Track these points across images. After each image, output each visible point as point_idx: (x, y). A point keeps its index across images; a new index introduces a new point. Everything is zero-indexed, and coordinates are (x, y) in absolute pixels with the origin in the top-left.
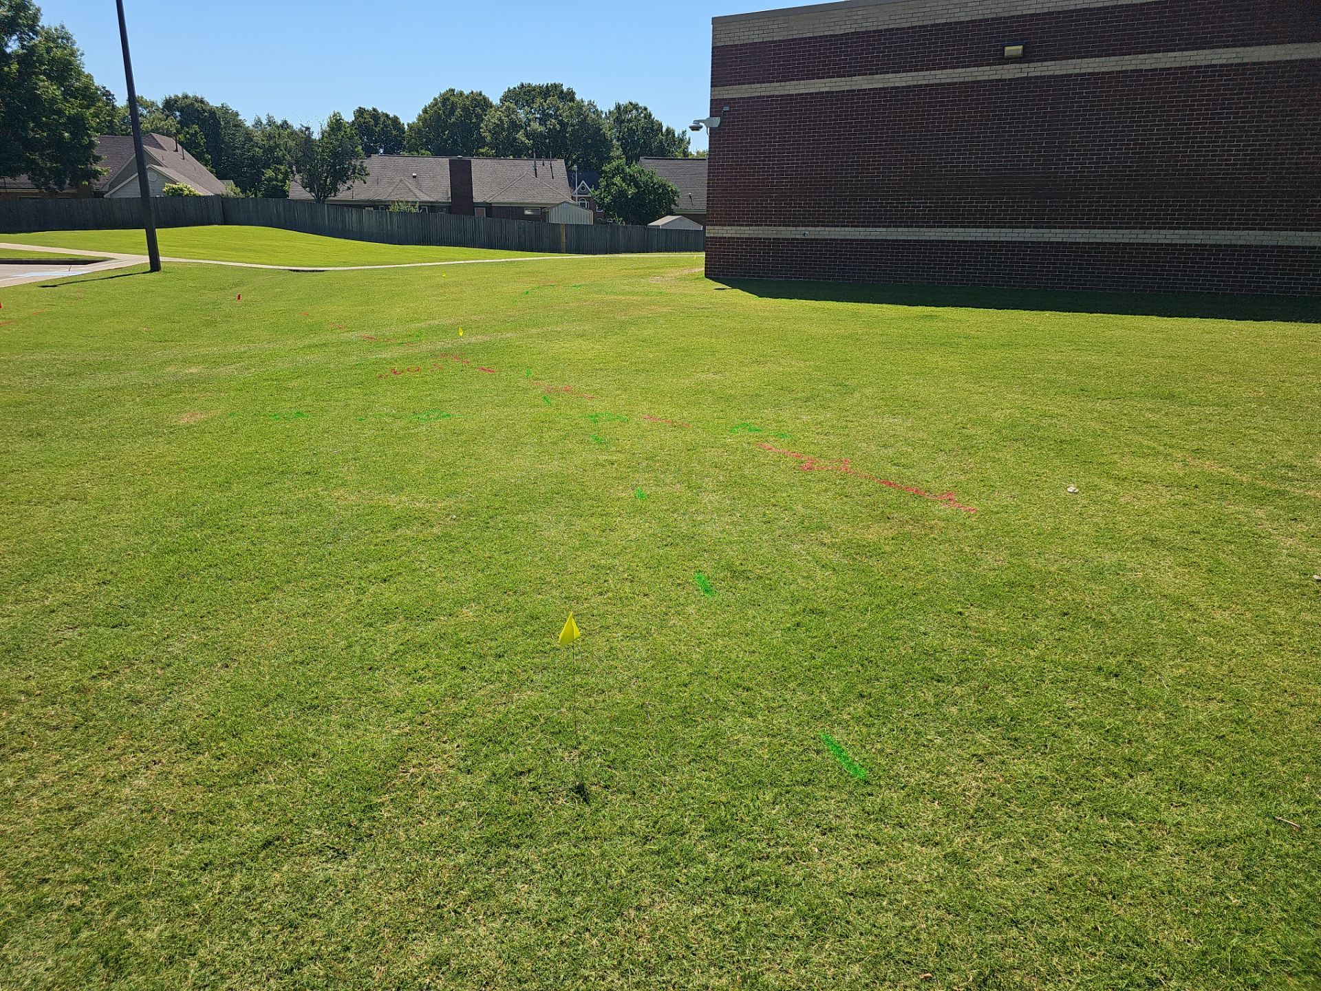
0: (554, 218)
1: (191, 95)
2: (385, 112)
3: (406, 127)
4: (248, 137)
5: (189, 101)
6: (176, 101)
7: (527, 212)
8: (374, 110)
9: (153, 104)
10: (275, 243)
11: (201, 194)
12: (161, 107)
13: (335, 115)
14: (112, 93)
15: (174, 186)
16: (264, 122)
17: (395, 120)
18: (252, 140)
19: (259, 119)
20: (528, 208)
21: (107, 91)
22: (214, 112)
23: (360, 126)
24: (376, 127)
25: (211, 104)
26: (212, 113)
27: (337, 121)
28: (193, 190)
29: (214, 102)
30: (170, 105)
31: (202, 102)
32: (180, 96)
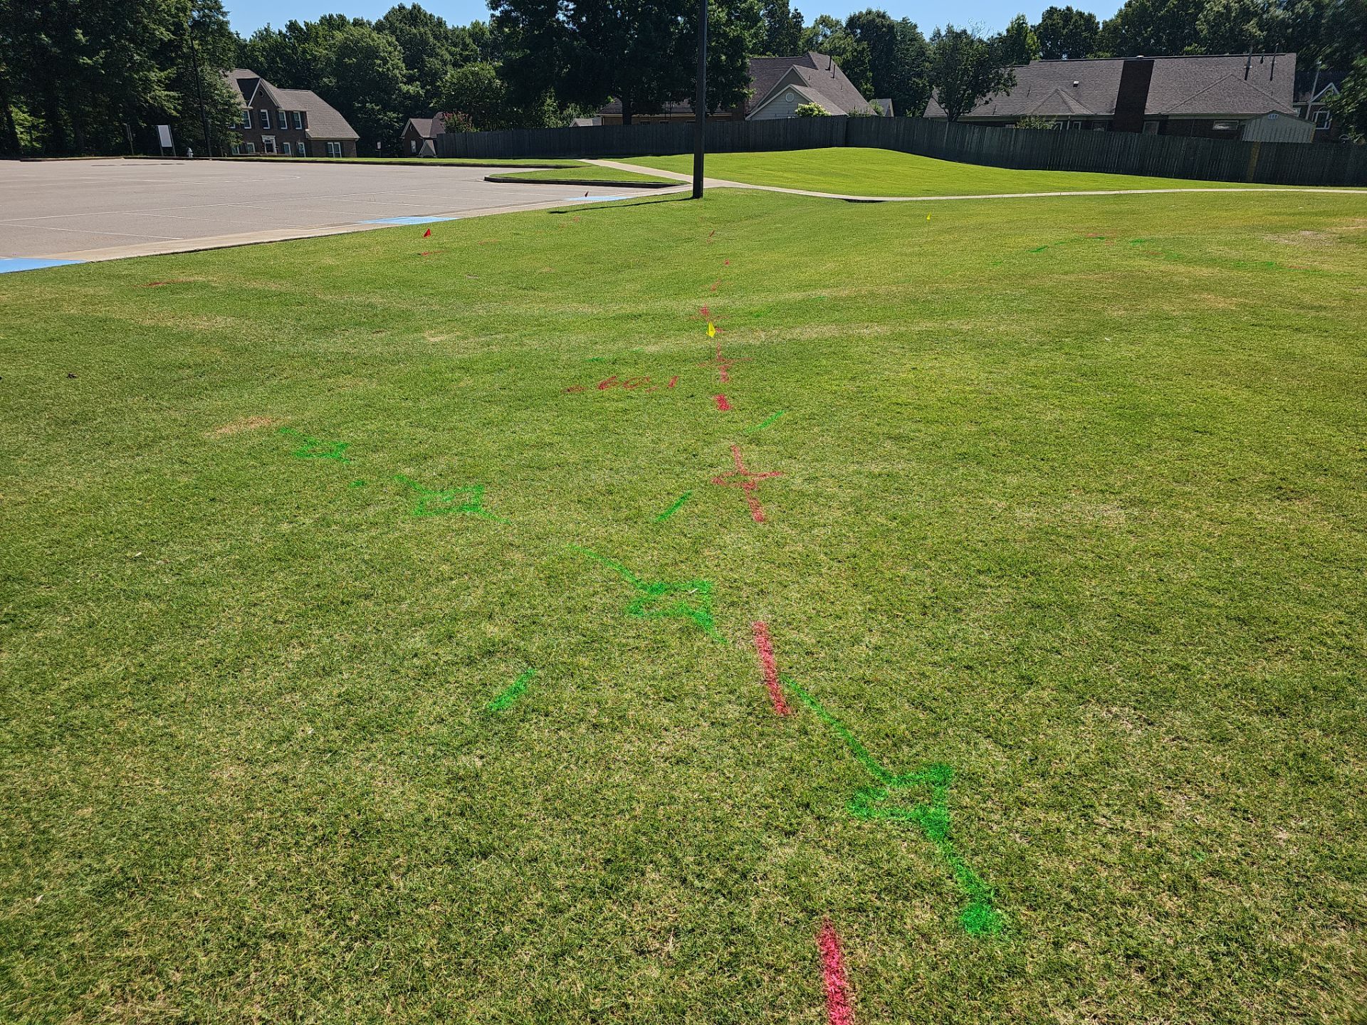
0: (1252, 134)
1: (874, 10)
2: (1080, 10)
3: (1101, 26)
4: (922, 51)
5: (870, 17)
6: (859, 18)
7: (1218, 127)
8: (1068, 9)
9: (838, 22)
10: (875, 168)
11: (830, 114)
12: (844, 26)
13: (1019, 18)
14: (802, 15)
15: (807, 106)
16: (943, 33)
17: (1091, 18)
18: (924, 54)
19: (939, 30)
20: (1219, 121)
21: (798, 14)
22: (893, 27)
23: (1046, 29)
24: (1064, 29)
25: (892, 18)
26: (891, 27)
27: (1019, 25)
28: (823, 109)
29: (895, 17)
30: (853, 22)
31: (883, 16)
32: (864, 12)
